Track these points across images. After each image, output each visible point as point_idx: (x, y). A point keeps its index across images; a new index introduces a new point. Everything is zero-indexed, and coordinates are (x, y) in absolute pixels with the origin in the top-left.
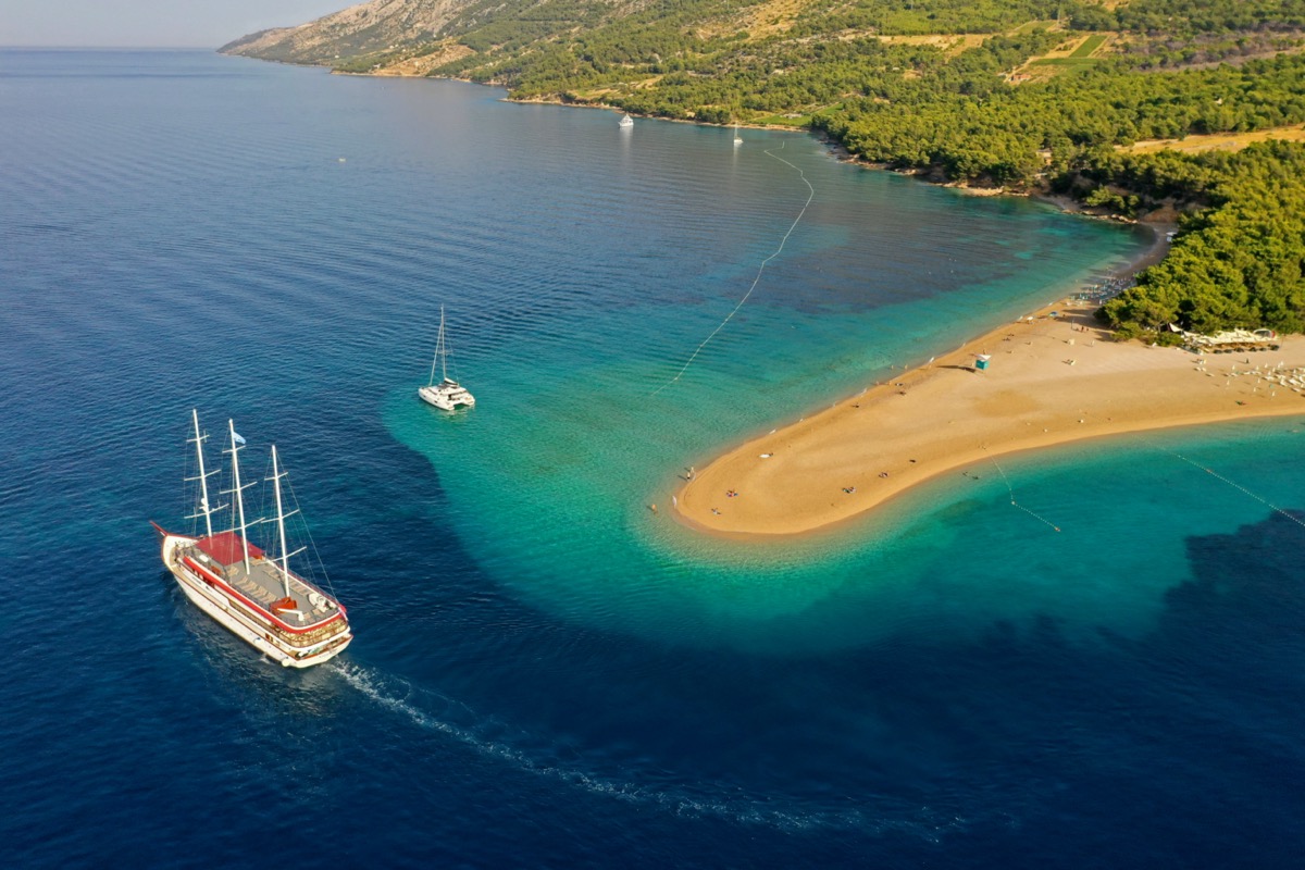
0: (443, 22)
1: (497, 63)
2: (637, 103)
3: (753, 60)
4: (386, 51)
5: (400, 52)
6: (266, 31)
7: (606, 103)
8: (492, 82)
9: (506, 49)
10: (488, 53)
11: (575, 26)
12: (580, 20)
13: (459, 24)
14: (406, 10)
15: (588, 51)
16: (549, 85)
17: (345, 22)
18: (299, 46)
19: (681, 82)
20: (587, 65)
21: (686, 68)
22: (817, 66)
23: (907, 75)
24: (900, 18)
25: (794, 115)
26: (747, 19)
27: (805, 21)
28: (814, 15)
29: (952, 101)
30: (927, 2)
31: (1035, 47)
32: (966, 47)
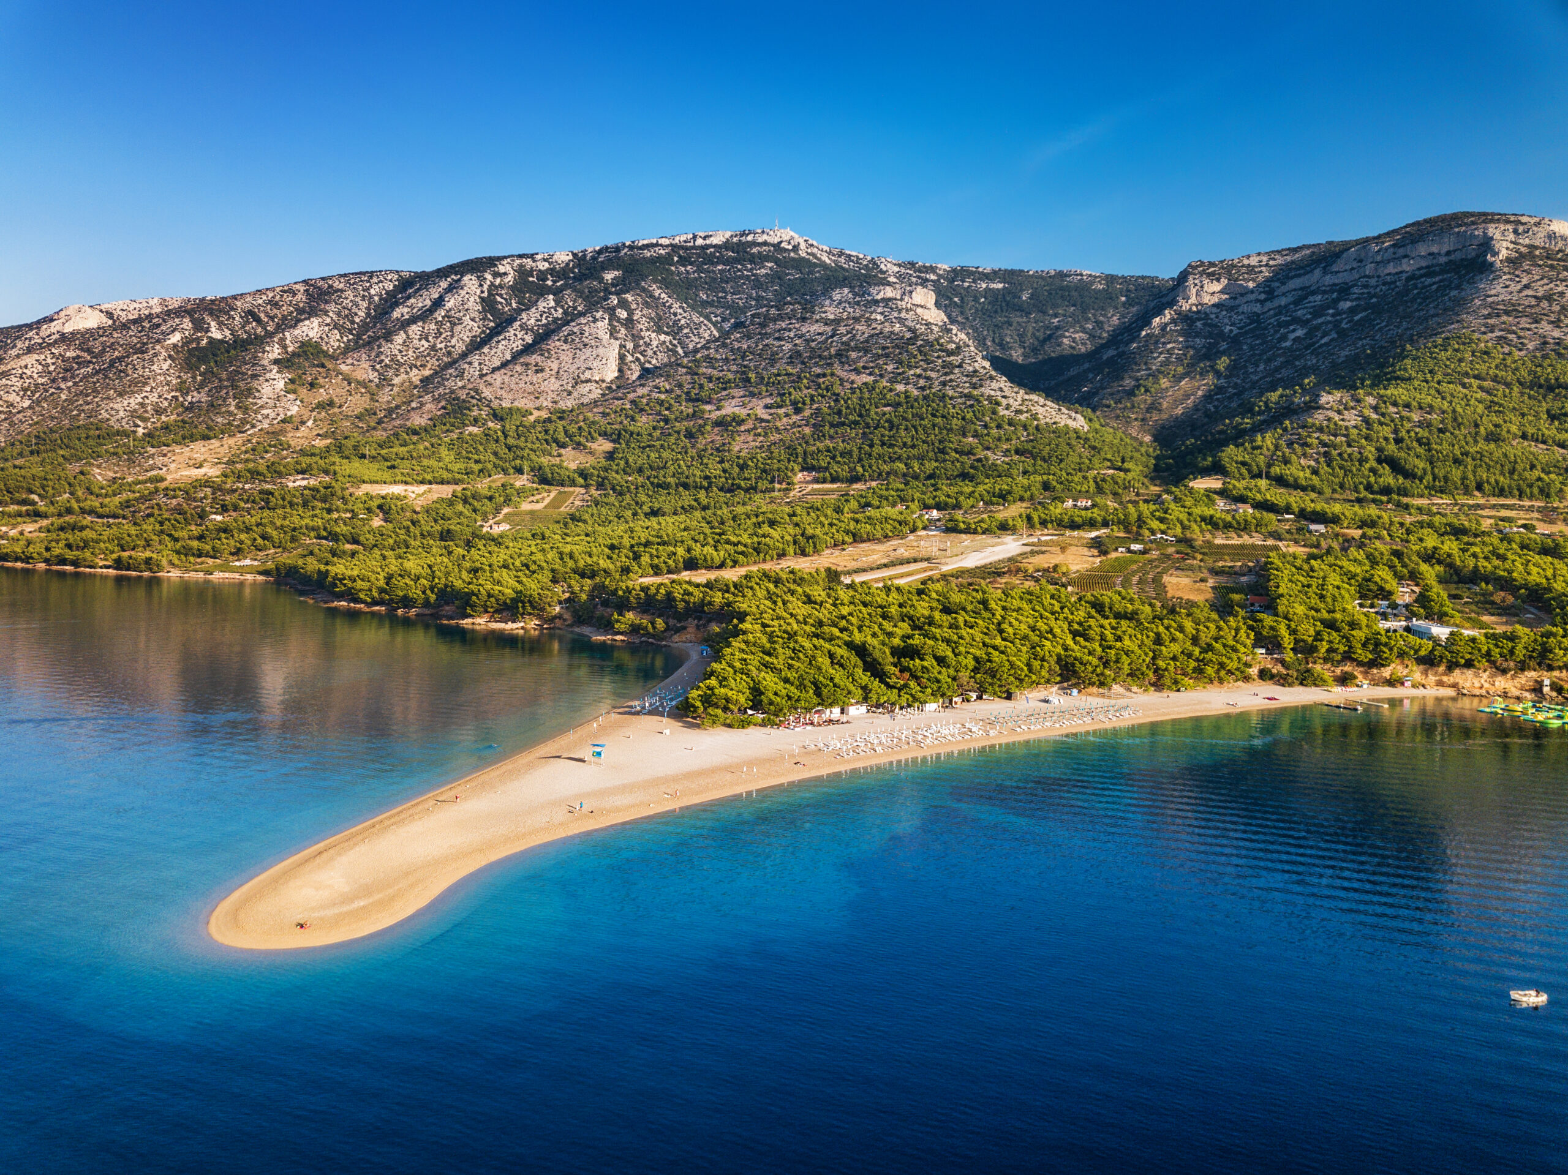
3: (179, 505)
19: (79, 528)
21: (83, 511)
22: (266, 513)
23: (377, 522)
24: (356, 467)
25: (248, 562)
26: (160, 460)
27: (239, 466)
28: (247, 461)
29: (436, 546)
30: (383, 452)
31: (508, 501)
32: (435, 497)
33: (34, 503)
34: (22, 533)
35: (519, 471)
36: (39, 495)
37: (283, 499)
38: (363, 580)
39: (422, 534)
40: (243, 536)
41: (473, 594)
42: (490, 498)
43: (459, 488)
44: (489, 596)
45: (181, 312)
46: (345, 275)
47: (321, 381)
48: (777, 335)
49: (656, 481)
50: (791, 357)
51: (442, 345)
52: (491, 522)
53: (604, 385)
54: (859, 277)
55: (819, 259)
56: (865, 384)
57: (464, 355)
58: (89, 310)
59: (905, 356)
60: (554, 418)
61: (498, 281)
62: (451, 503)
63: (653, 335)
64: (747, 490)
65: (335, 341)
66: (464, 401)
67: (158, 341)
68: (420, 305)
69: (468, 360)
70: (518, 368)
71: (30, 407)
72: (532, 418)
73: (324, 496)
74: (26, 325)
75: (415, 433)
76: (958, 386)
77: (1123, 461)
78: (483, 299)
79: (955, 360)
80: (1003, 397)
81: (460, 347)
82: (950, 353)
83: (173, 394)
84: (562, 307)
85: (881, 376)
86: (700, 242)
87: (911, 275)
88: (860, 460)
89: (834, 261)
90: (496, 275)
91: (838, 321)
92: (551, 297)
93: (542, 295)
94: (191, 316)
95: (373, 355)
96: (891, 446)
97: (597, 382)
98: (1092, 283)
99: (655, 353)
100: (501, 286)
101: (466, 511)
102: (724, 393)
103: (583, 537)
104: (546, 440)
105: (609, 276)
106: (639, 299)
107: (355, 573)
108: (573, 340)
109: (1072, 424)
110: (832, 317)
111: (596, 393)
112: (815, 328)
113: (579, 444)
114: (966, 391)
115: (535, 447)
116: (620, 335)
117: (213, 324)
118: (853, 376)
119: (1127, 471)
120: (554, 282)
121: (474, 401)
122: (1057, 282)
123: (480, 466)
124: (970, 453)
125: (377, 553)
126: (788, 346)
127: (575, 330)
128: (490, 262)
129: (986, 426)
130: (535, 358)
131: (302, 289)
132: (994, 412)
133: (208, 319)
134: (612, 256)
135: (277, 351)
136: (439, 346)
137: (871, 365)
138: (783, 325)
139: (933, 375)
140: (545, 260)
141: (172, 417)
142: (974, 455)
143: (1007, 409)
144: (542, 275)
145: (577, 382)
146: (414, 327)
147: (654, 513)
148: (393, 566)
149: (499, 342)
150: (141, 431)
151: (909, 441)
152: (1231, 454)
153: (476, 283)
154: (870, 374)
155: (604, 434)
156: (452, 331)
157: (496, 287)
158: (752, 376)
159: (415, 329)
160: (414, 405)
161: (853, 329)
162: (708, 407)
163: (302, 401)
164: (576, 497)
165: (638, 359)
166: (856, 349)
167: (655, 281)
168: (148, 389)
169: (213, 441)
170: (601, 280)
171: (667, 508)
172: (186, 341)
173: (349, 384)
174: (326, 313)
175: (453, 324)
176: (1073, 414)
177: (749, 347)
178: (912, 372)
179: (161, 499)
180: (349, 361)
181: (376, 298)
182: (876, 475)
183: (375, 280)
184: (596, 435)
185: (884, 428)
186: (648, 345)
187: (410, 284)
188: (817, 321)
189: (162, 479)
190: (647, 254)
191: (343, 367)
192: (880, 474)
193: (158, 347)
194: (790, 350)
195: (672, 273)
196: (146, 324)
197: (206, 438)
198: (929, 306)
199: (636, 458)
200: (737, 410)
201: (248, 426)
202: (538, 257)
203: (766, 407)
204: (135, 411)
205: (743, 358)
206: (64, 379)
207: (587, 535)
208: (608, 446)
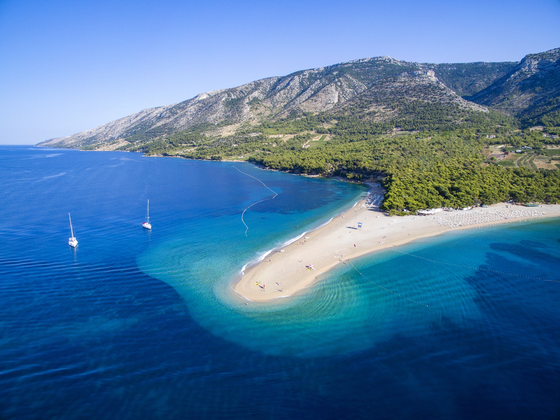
0: (118, 134)
1: (139, 146)
2: (190, 155)
3: (225, 142)
4: (99, 143)
5: (104, 144)
6: (54, 139)
7: (179, 155)
8: (138, 151)
9: (141, 142)
10: (135, 143)
11: (164, 134)
12: (166, 132)
13: (124, 135)
14: (105, 131)
15: (171, 141)
16: (159, 151)
17: (83, 135)
18: (67, 143)
19: (203, 149)
20: (171, 145)
21: (204, 145)
22: (246, 143)
23: (274, 145)
24: (268, 130)
25: (242, 157)
26: (221, 131)
27: (239, 131)
28: (241, 130)
29: (291, 152)
30: (275, 126)
31: (309, 138)
32: (289, 138)
33: (193, 143)
34: (191, 151)
35: (312, 130)
36: (195, 141)
37: (251, 140)
38: (273, 162)
39: (287, 149)
40: (241, 150)
41: (304, 166)
42: (304, 138)
43: (296, 135)
44: (309, 167)
45: (225, 92)
46: (264, 79)
47: (258, 108)
48: (386, 87)
49: (351, 131)
50: (390, 93)
51: (289, 96)
52: (305, 144)
53: (334, 104)
54: (410, 69)
55: (397, 64)
56: (415, 100)
57: (295, 98)
58: (204, 94)
59: (427, 92)
60: (320, 114)
61: (304, 77)
62: (294, 139)
63: (348, 89)
64: (379, 134)
65: (262, 97)
66: (296, 111)
67: (220, 100)
68: (283, 85)
69: (296, 99)
70: (310, 101)
71: (192, 119)
72: (314, 115)
73: (260, 138)
74: (191, 99)
75: (283, 120)
76: (445, 100)
77: (503, 122)
78: (300, 82)
79: (444, 92)
80: (460, 103)
81: (294, 96)
82: (443, 90)
83: (223, 113)
84: (322, 83)
85: (420, 98)
86: (361, 61)
87: (426, 67)
88: (414, 123)
89: (402, 64)
90: (303, 75)
91: (405, 82)
92: (319, 80)
93: (316, 80)
94: (227, 93)
95: (271, 99)
96: (424, 119)
97: (332, 104)
98: (487, 66)
99: (348, 94)
100: (305, 78)
101: (298, 142)
102: (370, 105)
103: (332, 149)
104: (319, 121)
105: (335, 73)
106: (344, 79)
107: (271, 160)
108: (325, 92)
109: (484, 111)
110: (403, 81)
111: (332, 107)
112: (398, 84)
113: (328, 121)
114: (448, 101)
115: (315, 123)
116: (338, 90)
117: (232, 95)
118: (410, 98)
119: (505, 125)
120: (319, 76)
121: (298, 111)
122: (475, 66)
123: (301, 129)
124: (450, 121)
125: (275, 154)
126: (389, 90)
127: (326, 89)
128: (302, 72)
129: (455, 112)
130: (315, 98)
131: (253, 84)
132: (457, 108)
133: (231, 93)
134: (336, 67)
135: (247, 100)
136: (288, 96)
137: (416, 94)
138: (388, 84)
139: (437, 97)
140: (317, 70)
141: (223, 120)
142: (451, 121)
143: (462, 107)
144: (316, 74)
145: (327, 104)
146: (282, 91)
147: (351, 141)
148: (280, 158)
149: (304, 94)
150: (216, 124)
151: (430, 118)
152: (545, 118)
153: (298, 78)
154: (416, 97)
155: (335, 118)
156: (292, 92)
157: (303, 79)
158: (379, 99)
159: (282, 92)
160: (282, 113)
161: (410, 84)
162: (365, 109)
163: (254, 113)
164: (328, 138)
165: (343, 96)
166: (411, 90)
167: (348, 74)
168: (218, 113)
169: (233, 125)
170: (332, 75)
171: (355, 139)
172: (226, 100)
173: (265, 108)
174: (259, 89)
175: (292, 90)
176: (484, 108)
177: (377, 91)
178: (429, 96)
179: (221, 141)
180: (265, 102)
181: (272, 84)
182: (419, 128)
183: (272, 79)
184: (333, 119)
185: (421, 113)
186: (346, 92)
187: (280, 80)
188: (398, 82)
189: (221, 136)
190: (346, 66)
191: (264, 104)
192: (421, 128)
193: (220, 102)
194: (390, 91)
195: (353, 71)
196: (217, 96)
197: (231, 124)
198: (432, 76)
199: (345, 125)
200: (374, 110)
201: (241, 121)
202: (315, 69)
203: (383, 109)
204: (215, 118)
205: (376, 94)
206: (199, 112)
207: (333, 148)
208: (336, 122)
